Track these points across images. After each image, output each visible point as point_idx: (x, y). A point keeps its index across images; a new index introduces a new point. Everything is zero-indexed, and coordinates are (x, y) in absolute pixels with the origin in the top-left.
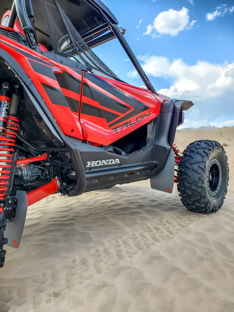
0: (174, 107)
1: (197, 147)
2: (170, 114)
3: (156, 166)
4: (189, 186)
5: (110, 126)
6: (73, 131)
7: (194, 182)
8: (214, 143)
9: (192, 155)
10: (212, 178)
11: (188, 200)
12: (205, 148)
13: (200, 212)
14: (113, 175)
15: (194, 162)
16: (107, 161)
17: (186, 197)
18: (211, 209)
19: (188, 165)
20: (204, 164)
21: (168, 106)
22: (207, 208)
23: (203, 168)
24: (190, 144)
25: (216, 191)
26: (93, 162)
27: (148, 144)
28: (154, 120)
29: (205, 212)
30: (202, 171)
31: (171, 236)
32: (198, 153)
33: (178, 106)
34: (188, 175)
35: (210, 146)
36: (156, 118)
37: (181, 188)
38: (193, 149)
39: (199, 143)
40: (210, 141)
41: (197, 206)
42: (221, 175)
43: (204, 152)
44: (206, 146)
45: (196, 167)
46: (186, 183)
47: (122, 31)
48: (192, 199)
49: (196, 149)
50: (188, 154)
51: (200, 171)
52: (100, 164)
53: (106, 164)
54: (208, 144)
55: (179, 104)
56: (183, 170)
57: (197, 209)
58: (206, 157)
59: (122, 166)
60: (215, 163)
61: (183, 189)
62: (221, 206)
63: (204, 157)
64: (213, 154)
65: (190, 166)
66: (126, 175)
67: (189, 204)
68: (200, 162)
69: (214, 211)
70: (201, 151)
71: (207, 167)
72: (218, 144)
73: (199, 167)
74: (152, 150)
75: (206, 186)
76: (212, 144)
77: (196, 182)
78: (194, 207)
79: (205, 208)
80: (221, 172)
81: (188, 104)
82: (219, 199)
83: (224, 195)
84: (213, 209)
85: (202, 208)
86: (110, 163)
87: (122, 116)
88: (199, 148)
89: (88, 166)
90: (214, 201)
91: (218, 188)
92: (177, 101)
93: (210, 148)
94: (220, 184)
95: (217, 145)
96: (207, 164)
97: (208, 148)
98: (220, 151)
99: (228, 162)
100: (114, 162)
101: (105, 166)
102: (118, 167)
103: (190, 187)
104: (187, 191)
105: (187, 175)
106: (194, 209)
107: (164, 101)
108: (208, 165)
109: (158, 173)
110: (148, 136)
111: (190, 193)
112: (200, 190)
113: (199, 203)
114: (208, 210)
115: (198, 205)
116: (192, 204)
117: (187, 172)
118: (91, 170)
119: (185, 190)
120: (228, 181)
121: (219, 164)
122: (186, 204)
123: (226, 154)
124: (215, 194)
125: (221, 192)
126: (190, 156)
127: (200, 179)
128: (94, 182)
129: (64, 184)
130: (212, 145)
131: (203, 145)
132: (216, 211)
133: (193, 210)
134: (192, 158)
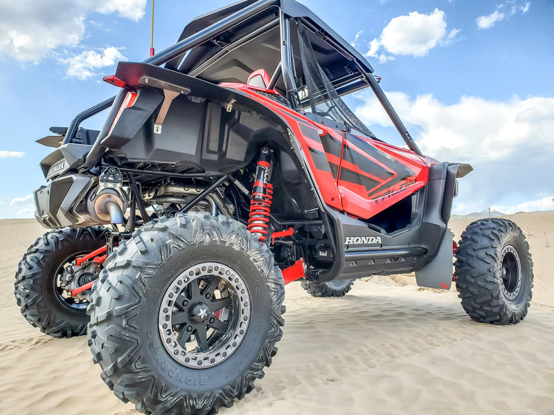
0: (448, 172)
1: (482, 227)
2: (443, 182)
3: (426, 251)
4: (473, 281)
5: (370, 195)
6: (333, 199)
7: (481, 275)
8: (507, 223)
9: (475, 237)
10: (506, 274)
11: (472, 303)
12: (494, 229)
13: (492, 323)
14: (374, 259)
15: (478, 248)
16: (367, 238)
17: (469, 297)
18: (510, 316)
19: (470, 251)
20: (493, 250)
21: (439, 172)
22: (502, 315)
23: (493, 255)
24: (471, 224)
25: (515, 293)
26: (352, 238)
27: (415, 222)
28: (422, 190)
29: (498, 321)
30: (492, 259)
31: (455, 342)
32: (484, 235)
33: (453, 171)
34: (472, 265)
35: (501, 226)
36: (424, 187)
37: (461, 285)
38: (477, 230)
39: (484, 222)
40: (501, 220)
41: (486, 311)
42: (520, 269)
43: (493, 233)
44: (495, 226)
45: (482, 254)
46: (469, 278)
47: (377, 80)
48: (479, 301)
49: (481, 229)
50: (469, 236)
51: (489, 260)
52: (359, 242)
53: (366, 242)
54: (497, 223)
55: (454, 168)
56: (464, 259)
57: (487, 317)
58: (496, 241)
59: (383, 248)
60: (509, 251)
61: (464, 286)
62: (525, 316)
63: (493, 240)
64: (507, 237)
65: (473, 253)
66: (388, 261)
67: (474, 310)
68: (487, 248)
69: (514, 320)
70: (488, 232)
71: (499, 255)
72: (514, 223)
73: (487, 254)
74: (420, 229)
75: (499, 281)
76: (503, 223)
77: (483, 274)
78: (483, 313)
79: (500, 314)
80: (519, 266)
81: (466, 169)
82: (521, 306)
83: (528, 300)
84: (512, 318)
85: (495, 314)
86: (370, 242)
87: (384, 182)
88: (485, 229)
89: (347, 243)
90: (513, 308)
91: (518, 289)
92: (450, 165)
93: (501, 228)
94: (519, 283)
95: (512, 225)
96: (499, 250)
97: (498, 228)
98: (516, 234)
99: (530, 251)
100: (375, 242)
101: (364, 245)
102: (379, 248)
103: (476, 283)
104: (471, 289)
105: (470, 265)
106: (482, 317)
107: (432, 165)
108: (500, 252)
109: (428, 262)
110: (413, 210)
111: (475, 291)
112: (490, 287)
113: (490, 306)
114: (504, 318)
115: (489, 309)
116: (478, 309)
117: (470, 262)
118: (350, 249)
119: (467, 288)
120: (532, 280)
121: (516, 254)
122: (470, 309)
123: (526, 240)
124: (514, 298)
125: (523, 295)
126: (473, 240)
127: (490, 271)
128: (351, 265)
129: (312, 267)
130: (504, 225)
131: (491, 224)
132: (516, 322)
133: (482, 320)
134: (476, 242)
